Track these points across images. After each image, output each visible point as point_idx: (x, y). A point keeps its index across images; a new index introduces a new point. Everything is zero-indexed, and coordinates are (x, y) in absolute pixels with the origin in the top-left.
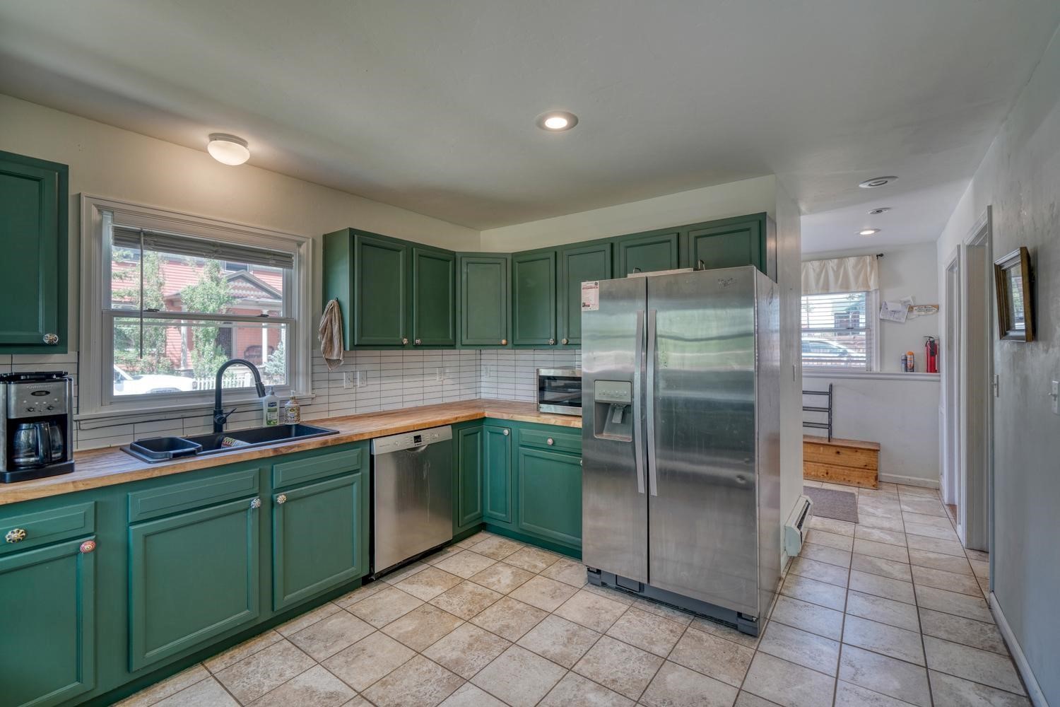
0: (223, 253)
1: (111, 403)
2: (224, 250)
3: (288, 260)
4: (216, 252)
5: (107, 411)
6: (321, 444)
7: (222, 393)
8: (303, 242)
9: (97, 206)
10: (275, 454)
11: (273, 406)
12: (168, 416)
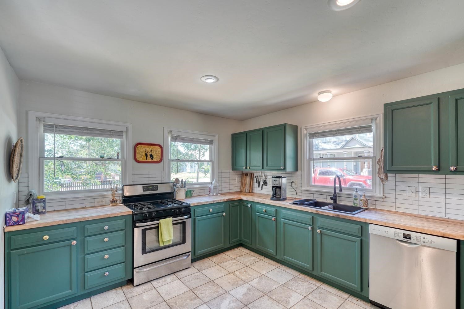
0: (339, 133)
1: (310, 187)
2: (339, 132)
3: (369, 128)
4: (336, 133)
5: (309, 189)
6: (336, 215)
7: (336, 188)
8: (377, 117)
9: (305, 129)
10: (316, 213)
11: (356, 197)
12: (322, 194)
